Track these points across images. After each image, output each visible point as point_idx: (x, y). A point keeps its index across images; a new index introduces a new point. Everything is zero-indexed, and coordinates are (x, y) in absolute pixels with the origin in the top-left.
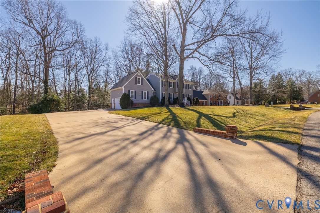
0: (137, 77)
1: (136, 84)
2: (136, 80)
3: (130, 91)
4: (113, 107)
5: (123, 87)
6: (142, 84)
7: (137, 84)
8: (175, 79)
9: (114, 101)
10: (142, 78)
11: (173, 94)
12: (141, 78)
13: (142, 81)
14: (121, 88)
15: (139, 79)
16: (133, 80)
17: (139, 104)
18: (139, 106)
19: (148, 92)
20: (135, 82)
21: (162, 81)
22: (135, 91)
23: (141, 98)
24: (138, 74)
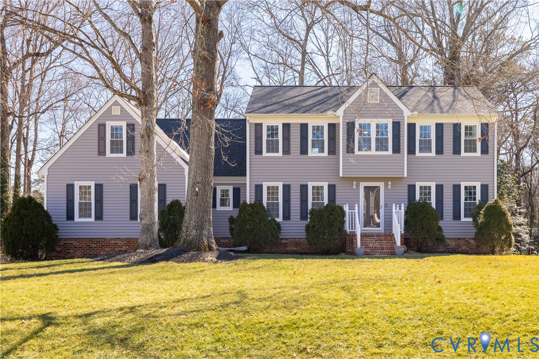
1: (101, 153)
2: (101, 139)
3: (72, 185)
5: (44, 171)
6: (130, 152)
7: (110, 155)
10: (131, 126)
11: (331, 188)
12: (128, 125)
13: (130, 138)
15: (117, 129)
16: (89, 138)
17: (119, 243)
18: (117, 249)
19: (162, 187)
20: (99, 145)
21: (257, 126)
22: (98, 187)
23: (129, 214)
24: (110, 109)
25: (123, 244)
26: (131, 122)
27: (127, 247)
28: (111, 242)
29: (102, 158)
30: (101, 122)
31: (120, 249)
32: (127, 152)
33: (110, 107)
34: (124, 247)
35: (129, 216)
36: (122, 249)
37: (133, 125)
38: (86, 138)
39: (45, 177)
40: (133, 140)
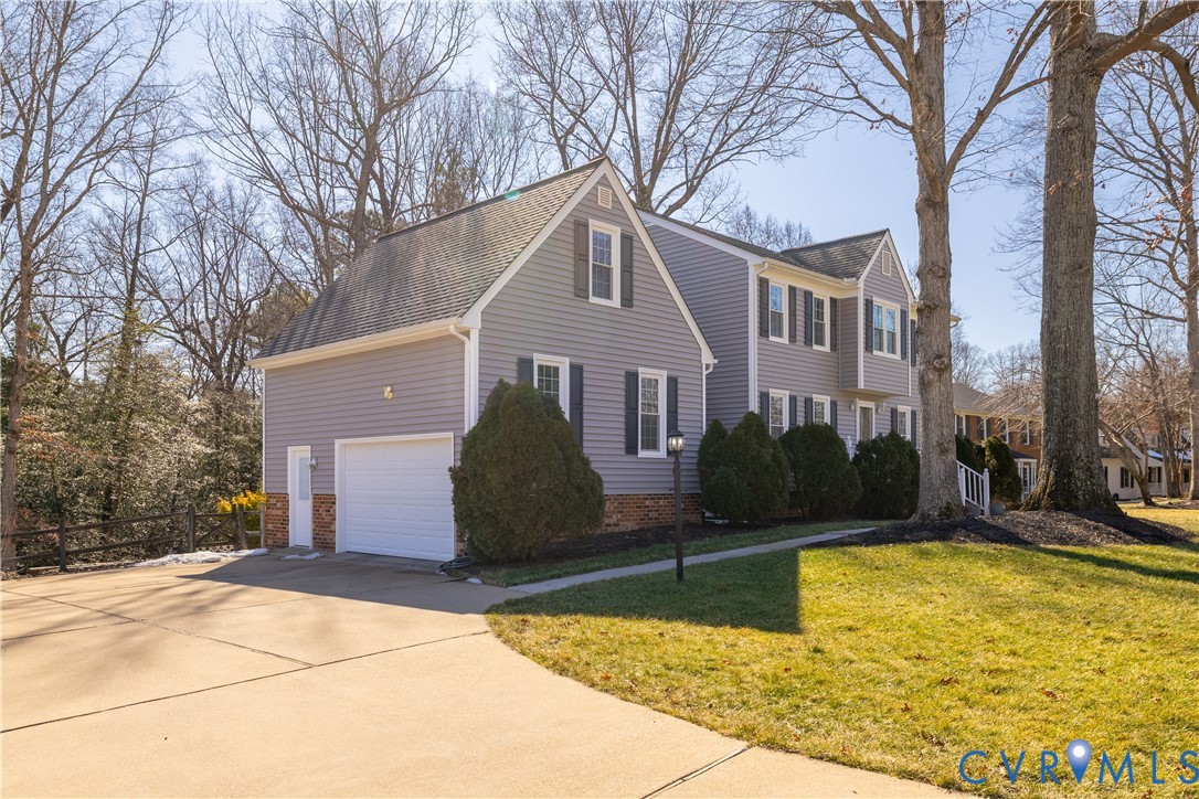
0: (595, 225)
1: (581, 293)
2: (581, 257)
3: (530, 362)
5: (474, 319)
6: (627, 301)
7: (593, 300)
8: (855, 275)
9: (321, 468)
10: (628, 240)
11: (834, 404)
12: (624, 237)
13: (627, 269)
14: (450, 325)
15: (602, 241)
16: (558, 251)
17: (607, 505)
19: (673, 383)
20: (576, 273)
21: (763, 283)
22: (577, 372)
23: (623, 439)
24: (593, 193)
25: (612, 507)
26: (628, 230)
29: (580, 303)
30: (581, 216)
31: (607, 521)
32: (623, 299)
33: (595, 188)
34: (615, 516)
35: (624, 446)
36: (611, 521)
37: (631, 239)
39: (475, 335)
40: (631, 273)
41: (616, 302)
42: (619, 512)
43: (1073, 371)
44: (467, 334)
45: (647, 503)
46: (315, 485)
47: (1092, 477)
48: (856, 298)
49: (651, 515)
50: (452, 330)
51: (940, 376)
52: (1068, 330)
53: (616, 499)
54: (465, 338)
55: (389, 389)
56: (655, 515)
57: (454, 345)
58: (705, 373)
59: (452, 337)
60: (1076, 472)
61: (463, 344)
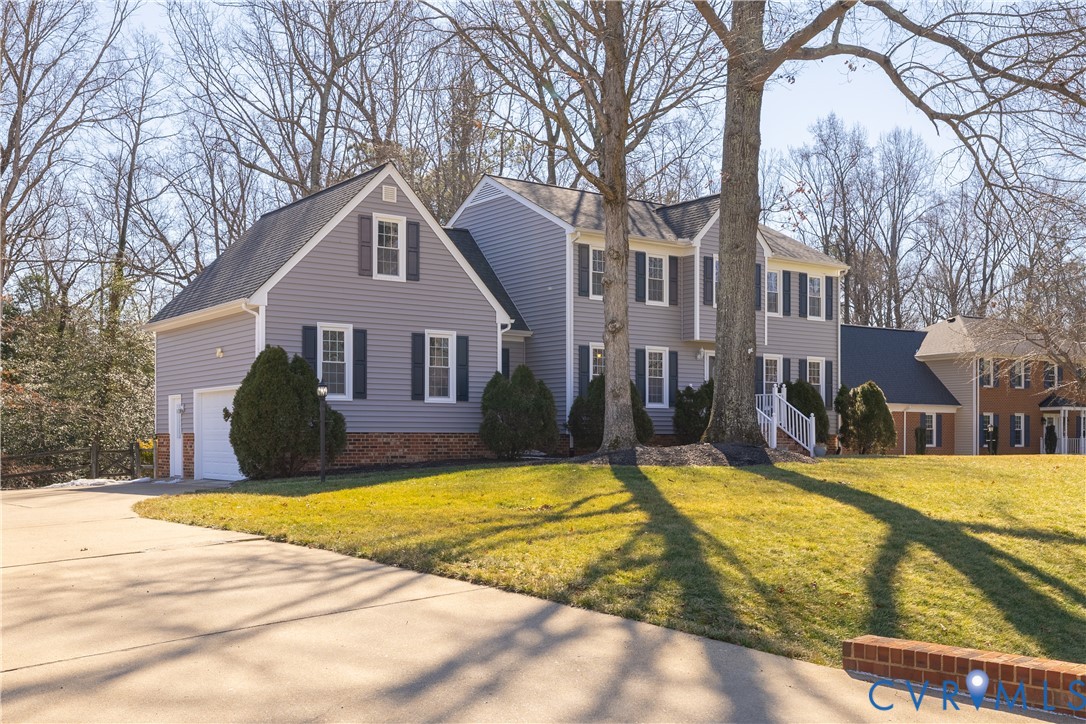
0: (378, 217)
1: (365, 271)
2: (365, 244)
3: (314, 329)
4: (176, 465)
5: (261, 298)
6: (413, 274)
7: (376, 276)
8: (692, 235)
9: (186, 412)
10: (414, 227)
11: (673, 356)
12: (409, 224)
13: (413, 249)
14: (241, 304)
15: (388, 229)
16: (343, 241)
17: (393, 441)
18: (388, 454)
19: (463, 342)
20: (360, 256)
21: (582, 249)
22: (360, 336)
23: (410, 388)
24: (378, 190)
25: (398, 443)
26: (414, 219)
27: (406, 450)
28: (380, 440)
29: (364, 280)
30: (365, 212)
31: (393, 454)
32: (408, 274)
33: (379, 187)
34: (401, 450)
35: (410, 393)
36: (397, 454)
37: (417, 225)
38: (338, 240)
39: (262, 310)
40: (417, 253)
41: (402, 277)
42: (406, 447)
43: (729, 331)
44: (257, 310)
45: (436, 440)
46: (184, 426)
47: (739, 416)
48: (693, 257)
49: (439, 450)
50: (244, 308)
51: (614, 337)
52: (727, 298)
53: (402, 437)
54: (255, 313)
55: (219, 350)
56: (445, 450)
57: (247, 318)
58: (500, 332)
59: (245, 313)
60: (727, 413)
61: (255, 317)
